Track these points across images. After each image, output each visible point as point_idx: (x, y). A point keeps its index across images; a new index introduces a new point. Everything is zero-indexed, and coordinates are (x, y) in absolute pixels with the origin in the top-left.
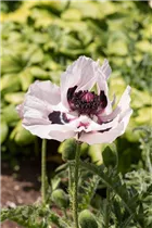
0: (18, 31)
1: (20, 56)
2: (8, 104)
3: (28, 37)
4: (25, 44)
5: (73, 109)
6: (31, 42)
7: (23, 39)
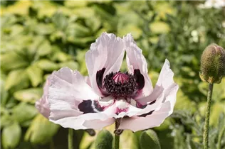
0: (20, 23)
1: (26, 50)
2: (18, 102)
3: (32, 29)
4: (30, 37)
5: (105, 95)
6: (35, 34)
7: (26, 32)
